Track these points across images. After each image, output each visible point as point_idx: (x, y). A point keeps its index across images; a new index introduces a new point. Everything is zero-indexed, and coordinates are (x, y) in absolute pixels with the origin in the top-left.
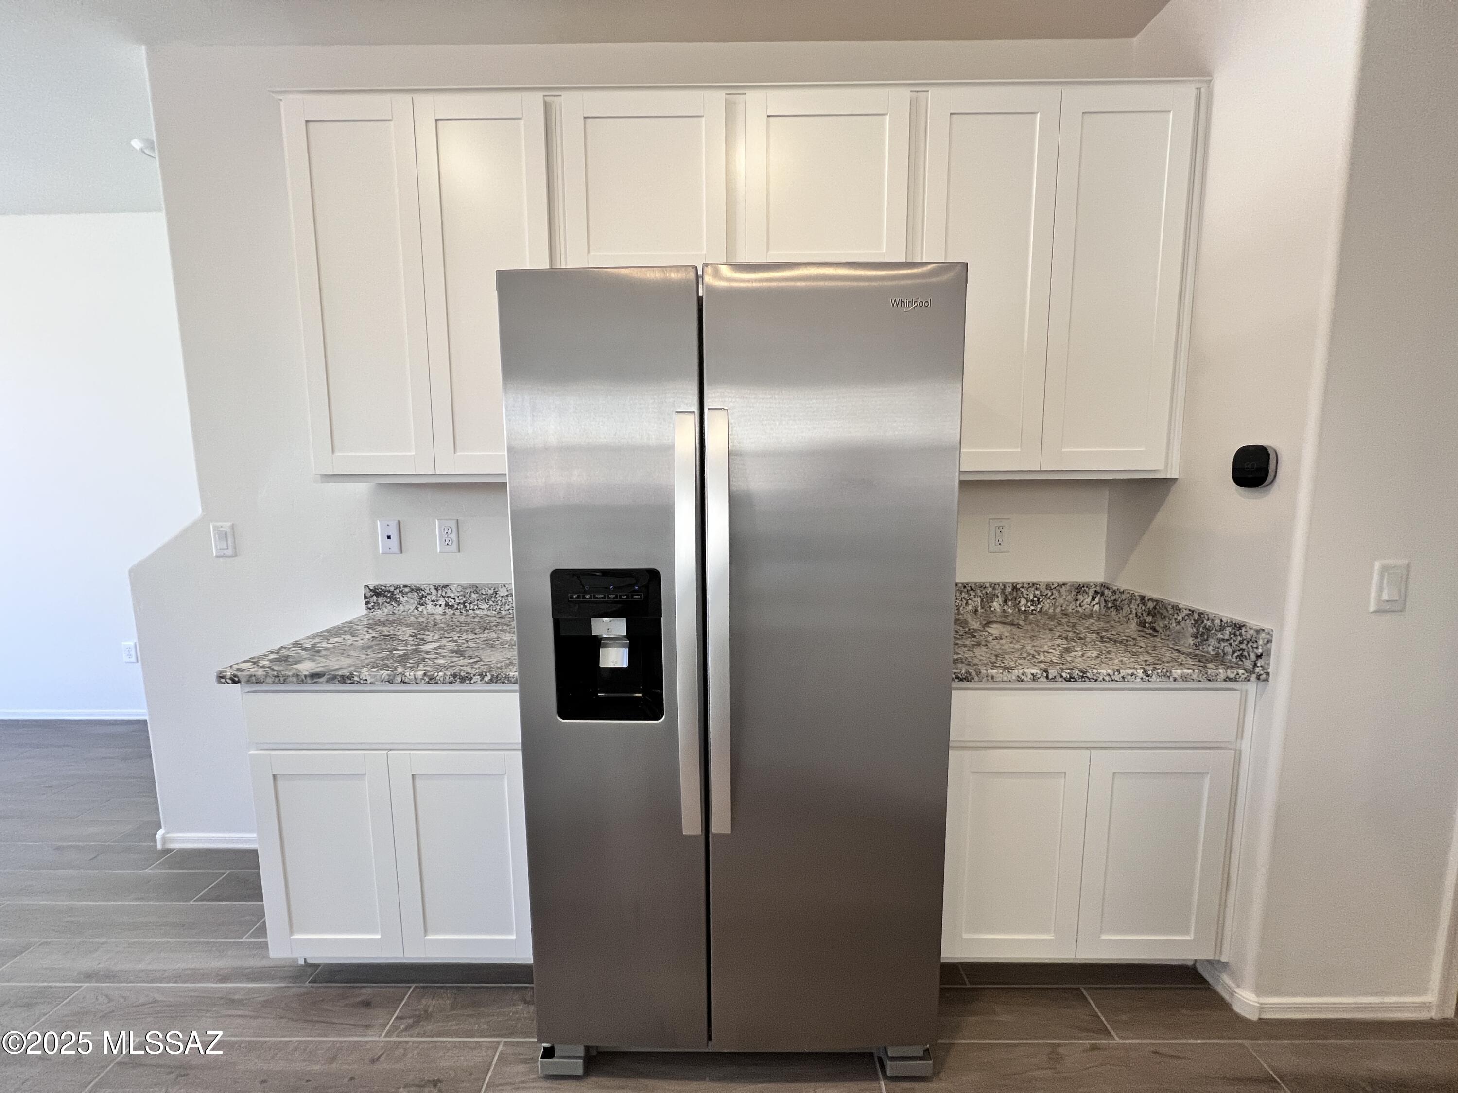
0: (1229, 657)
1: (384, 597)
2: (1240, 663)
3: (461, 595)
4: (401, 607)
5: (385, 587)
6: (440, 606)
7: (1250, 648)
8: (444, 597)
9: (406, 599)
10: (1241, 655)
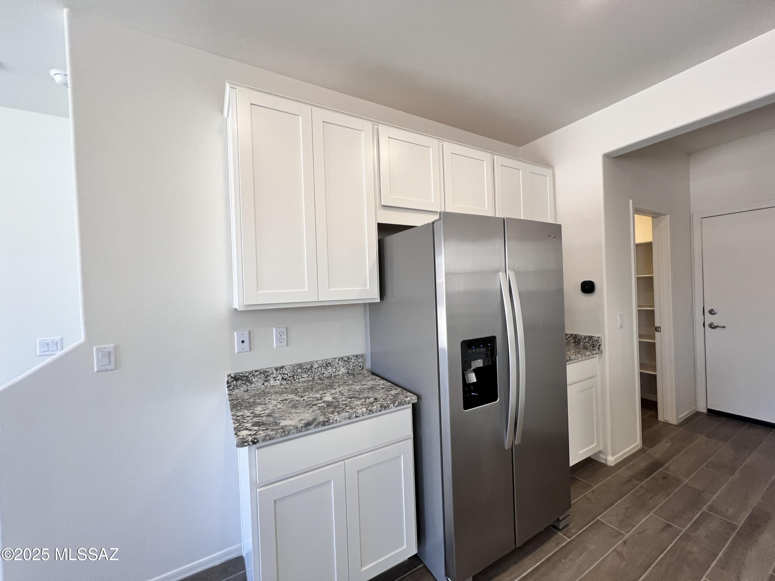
0: (589, 347)
1: (241, 380)
2: (594, 348)
3: (292, 371)
4: (253, 385)
5: (242, 374)
6: (279, 380)
7: (597, 343)
8: (281, 374)
9: (256, 379)
10: (594, 346)
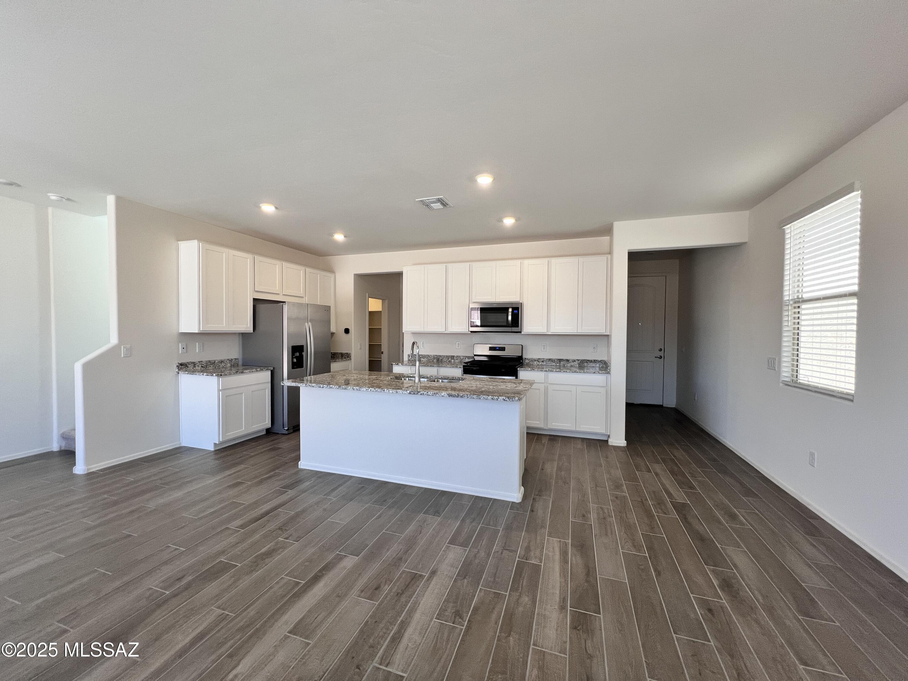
0: (344, 357)
2: (347, 358)
4: (189, 368)
7: (349, 356)
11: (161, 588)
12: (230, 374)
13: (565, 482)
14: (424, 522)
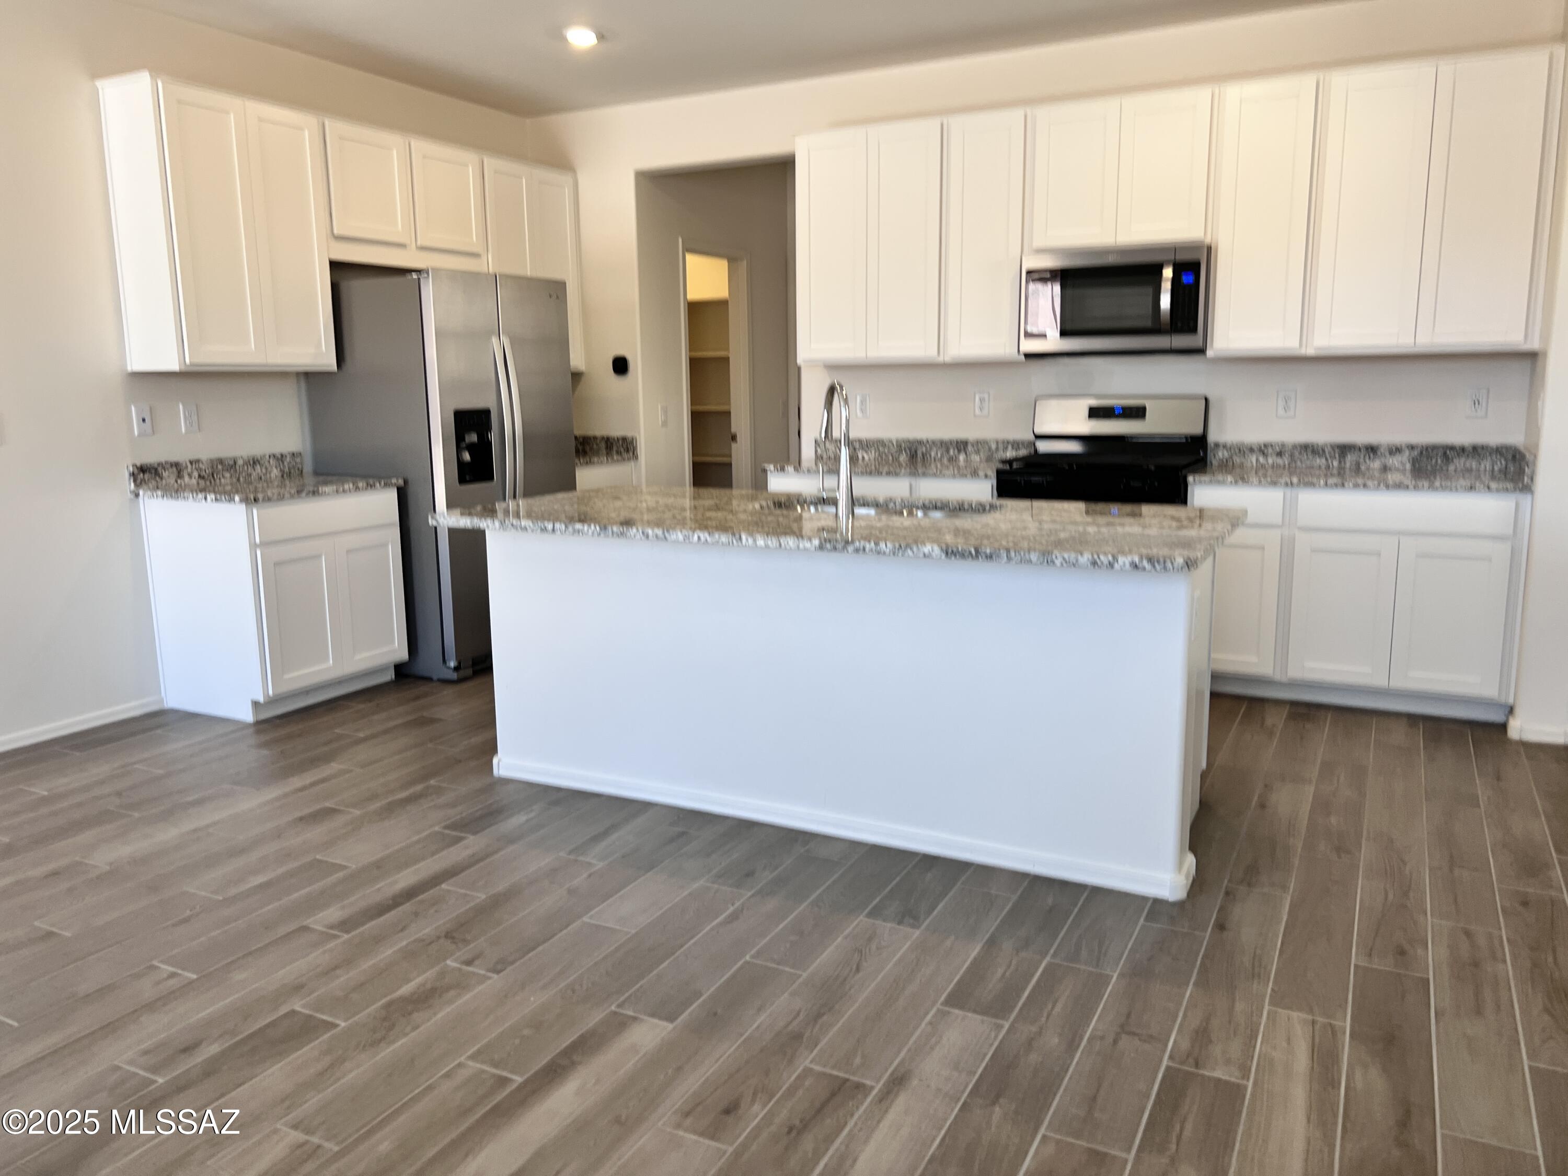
0: (622, 452)
2: (627, 454)
3: (210, 468)
5: (149, 464)
7: (631, 447)
8: (196, 469)
10: (627, 450)
11: (145, 1069)
12: (281, 498)
13: (1339, 850)
14: (870, 939)
